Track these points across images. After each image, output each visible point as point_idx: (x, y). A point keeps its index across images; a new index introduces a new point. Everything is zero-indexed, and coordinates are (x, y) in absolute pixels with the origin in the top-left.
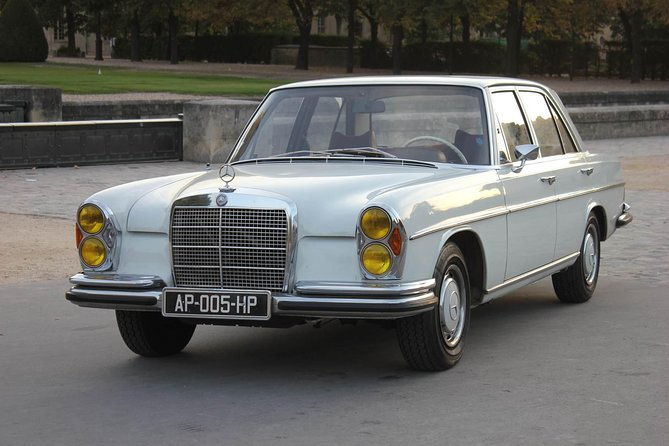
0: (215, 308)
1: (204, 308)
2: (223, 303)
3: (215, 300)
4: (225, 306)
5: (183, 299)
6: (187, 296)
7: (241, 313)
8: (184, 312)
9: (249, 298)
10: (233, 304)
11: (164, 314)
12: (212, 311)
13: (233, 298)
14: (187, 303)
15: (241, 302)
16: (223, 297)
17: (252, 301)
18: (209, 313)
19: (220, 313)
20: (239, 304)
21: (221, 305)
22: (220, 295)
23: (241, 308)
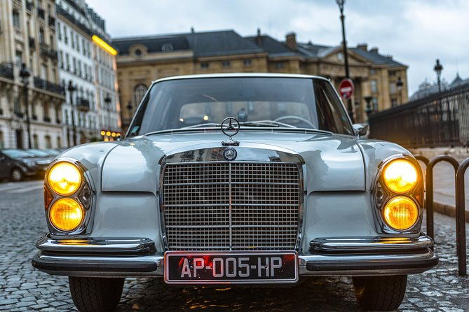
0: (231, 271)
1: (218, 271)
2: (241, 265)
3: (231, 263)
4: (244, 270)
5: (191, 263)
6: (195, 260)
7: (264, 276)
8: (193, 278)
9: (273, 259)
10: (254, 267)
11: (168, 281)
12: (228, 275)
13: (253, 260)
14: (196, 267)
15: (263, 263)
16: (240, 259)
17: (277, 262)
18: (225, 277)
19: (238, 277)
20: (260, 267)
21: (238, 269)
22: (237, 257)
23: (263, 271)
